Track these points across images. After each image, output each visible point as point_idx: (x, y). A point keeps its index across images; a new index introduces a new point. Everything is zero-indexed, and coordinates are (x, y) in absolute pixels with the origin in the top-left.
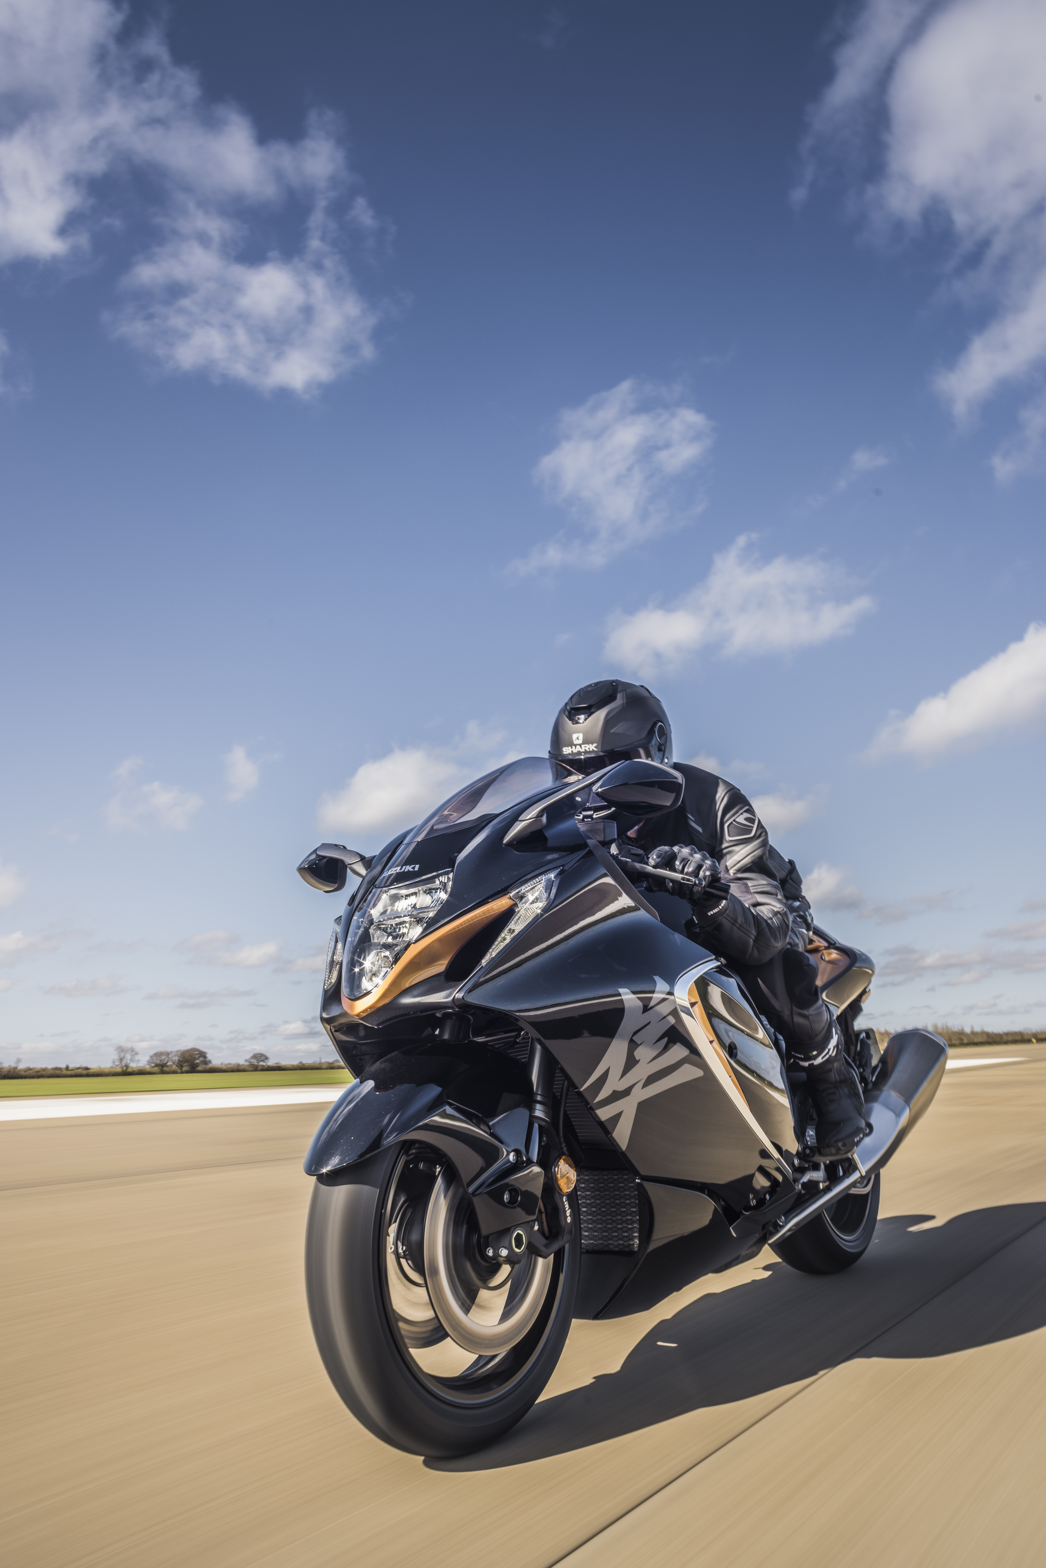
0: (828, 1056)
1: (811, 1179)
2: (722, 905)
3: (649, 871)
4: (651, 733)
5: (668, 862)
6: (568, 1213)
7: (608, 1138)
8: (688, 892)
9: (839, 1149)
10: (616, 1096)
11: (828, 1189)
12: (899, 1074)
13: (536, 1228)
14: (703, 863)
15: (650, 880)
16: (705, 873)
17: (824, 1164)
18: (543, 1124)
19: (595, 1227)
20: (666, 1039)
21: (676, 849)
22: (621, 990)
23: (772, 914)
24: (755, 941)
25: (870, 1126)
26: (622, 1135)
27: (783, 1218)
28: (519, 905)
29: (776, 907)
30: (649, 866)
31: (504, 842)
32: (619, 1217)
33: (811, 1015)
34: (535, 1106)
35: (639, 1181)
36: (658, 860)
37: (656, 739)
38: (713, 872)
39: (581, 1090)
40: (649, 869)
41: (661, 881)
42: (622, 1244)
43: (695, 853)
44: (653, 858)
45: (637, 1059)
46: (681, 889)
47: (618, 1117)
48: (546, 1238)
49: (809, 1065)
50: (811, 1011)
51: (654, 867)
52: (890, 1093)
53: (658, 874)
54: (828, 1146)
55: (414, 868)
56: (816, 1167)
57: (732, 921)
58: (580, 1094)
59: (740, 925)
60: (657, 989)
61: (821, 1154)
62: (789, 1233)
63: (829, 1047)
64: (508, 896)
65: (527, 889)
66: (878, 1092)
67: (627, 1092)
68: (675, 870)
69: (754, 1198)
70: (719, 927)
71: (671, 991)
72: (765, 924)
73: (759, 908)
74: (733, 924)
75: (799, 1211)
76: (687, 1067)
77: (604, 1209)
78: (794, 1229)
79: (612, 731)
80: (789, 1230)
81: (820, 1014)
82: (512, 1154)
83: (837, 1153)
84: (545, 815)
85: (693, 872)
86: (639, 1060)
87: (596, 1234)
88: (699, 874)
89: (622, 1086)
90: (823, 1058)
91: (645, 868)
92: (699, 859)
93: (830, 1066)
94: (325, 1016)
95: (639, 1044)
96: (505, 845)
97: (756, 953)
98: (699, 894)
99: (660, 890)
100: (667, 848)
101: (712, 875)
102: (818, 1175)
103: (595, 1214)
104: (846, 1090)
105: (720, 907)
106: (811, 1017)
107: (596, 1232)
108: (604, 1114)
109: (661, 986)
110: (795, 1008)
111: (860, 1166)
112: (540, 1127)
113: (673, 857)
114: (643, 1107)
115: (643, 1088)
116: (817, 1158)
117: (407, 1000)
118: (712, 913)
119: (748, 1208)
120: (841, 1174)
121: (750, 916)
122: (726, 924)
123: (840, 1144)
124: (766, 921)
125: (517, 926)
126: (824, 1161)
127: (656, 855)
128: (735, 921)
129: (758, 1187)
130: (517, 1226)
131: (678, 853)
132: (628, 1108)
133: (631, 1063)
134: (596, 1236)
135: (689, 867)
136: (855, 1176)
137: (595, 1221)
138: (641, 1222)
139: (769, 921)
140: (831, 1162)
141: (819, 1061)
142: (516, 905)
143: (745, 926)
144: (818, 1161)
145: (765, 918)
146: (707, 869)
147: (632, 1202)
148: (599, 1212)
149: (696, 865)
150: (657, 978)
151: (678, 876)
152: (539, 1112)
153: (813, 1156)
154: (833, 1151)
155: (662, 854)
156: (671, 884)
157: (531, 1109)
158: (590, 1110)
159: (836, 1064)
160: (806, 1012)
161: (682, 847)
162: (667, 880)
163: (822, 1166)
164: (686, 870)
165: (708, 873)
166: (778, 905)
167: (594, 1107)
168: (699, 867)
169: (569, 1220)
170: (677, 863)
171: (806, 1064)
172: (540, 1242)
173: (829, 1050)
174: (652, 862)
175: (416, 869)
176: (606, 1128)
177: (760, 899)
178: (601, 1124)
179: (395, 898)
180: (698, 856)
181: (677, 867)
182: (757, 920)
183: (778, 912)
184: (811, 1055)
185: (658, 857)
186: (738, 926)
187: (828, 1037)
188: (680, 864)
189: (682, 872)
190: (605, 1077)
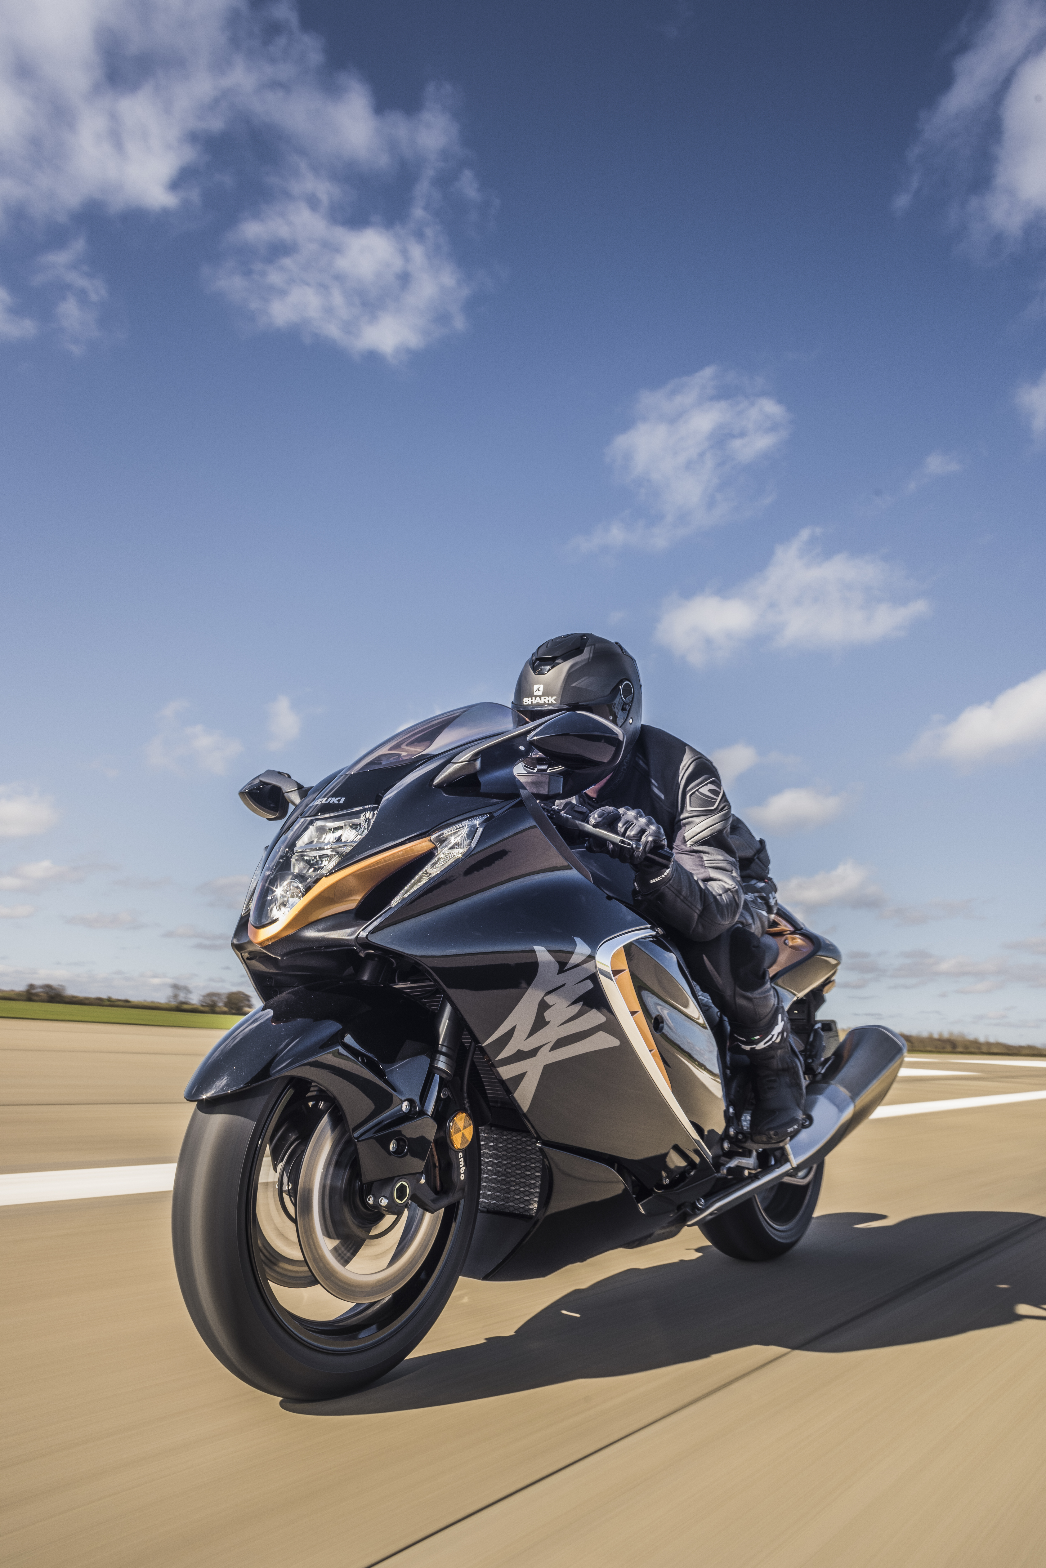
0: (771, 1042)
1: (739, 1165)
2: (666, 874)
3: (589, 830)
4: (616, 690)
5: (610, 823)
6: (463, 1170)
7: (509, 1097)
8: (628, 856)
9: (771, 1138)
10: (520, 1056)
11: (754, 1178)
12: (849, 1070)
13: (423, 1181)
14: (646, 828)
15: (591, 840)
16: (647, 838)
17: (757, 1151)
18: (444, 1076)
19: (498, 1187)
21: (621, 810)
22: (536, 948)
23: (722, 890)
24: (700, 916)
25: (810, 1119)
26: (524, 1096)
27: (703, 1201)
28: (439, 849)
29: (728, 884)
30: (589, 825)
31: (434, 783)
32: (523, 1180)
33: (755, 998)
34: (439, 1057)
35: (540, 1145)
36: (599, 819)
37: (621, 697)
38: (656, 838)
39: (484, 1045)
40: (589, 828)
41: (602, 842)
42: (523, 1208)
43: (641, 816)
44: (594, 817)
45: (547, 1020)
46: (622, 853)
47: (520, 1077)
48: (436, 1192)
49: (751, 1048)
50: (756, 994)
51: (595, 826)
52: (838, 1088)
53: (597, 833)
54: (760, 1133)
55: (339, 801)
56: (747, 1154)
57: (675, 892)
58: (482, 1050)
59: (685, 898)
60: (576, 951)
61: (753, 1141)
62: (711, 1217)
63: (772, 1033)
64: (428, 838)
65: (449, 833)
66: (825, 1085)
67: (533, 1053)
68: (616, 833)
69: (667, 1177)
70: (661, 897)
71: (592, 955)
72: (712, 900)
73: (710, 883)
74: (676, 895)
75: (722, 1195)
76: (601, 1034)
77: (509, 1170)
78: (716, 1213)
79: (574, 685)
80: (711, 1214)
81: (766, 998)
82: (406, 1103)
83: (768, 1143)
84: (480, 759)
85: (635, 836)
86: (549, 1022)
87: (499, 1194)
88: (641, 838)
89: (527, 1046)
90: (765, 1044)
91: (584, 826)
92: (643, 823)
93: (772, 1053)
94: (235, 942)
95: (551, 1005)
96: (435, 786)
97: (700, 929)
98: (640, 859)
99: (602, 852)
100: (611, 808)
101: (654, 841)
102: (749, 1162)
103: (500, 1174)
104: (787, 1079)
105: (663, 876)
106: (755, 1000)
107: (499, 1192)
108: (506, 1072)
109: (582, 949)
110: (738, 990)
111: (791, 1157)
112: (441, 1078)
113: (618, 818)
114: (549, 1071)
115: (550, 1051)
116: (749, 1145)
117: (311, 934)
118: (654, 881)
119: (660, 1186)
120: (773, 1162)
121: (697, 889)
122: (670, 895)
123: (772, 1133)
124: (714, 897)
125: (433, 870)
126: (757, 1148)
127: (598, 814)
128: (680, 892)
129: (672, 1166)
130: (401, 1177)
131: (623, 815)
132: (533, 1070)
133: (540, 1023)
134: (498, 1196)
135: (631, 831)
136: (786, 1167)
137: (499, 1182)
138: (542, 1187)
139: (718, 897)
140: (764, 1150)
141: (761, 1046)
142: (436, 848)
143: (689, 898)
144: (751, 1148)
145: (714, 893)
146: (650, 835)
147: (537, 1167)
148: (504, 1172)
149: (639, 829)
150: (578, 940)
151: (617, 838)
152: (442, 1063)
153: (745, 1142)
154: (764, 1139)
155: (604, 814)
156: (612, 846)
157: (433, 1059)
158: (492, 1066)
159: (779, 1052)
160: (749, 994)
161: (628, 810)
162: (608, 842)
163: (754, 1153)
164: (628, 833)
165: (650, 839)
166: (730, 882)
167: (495, 1064)
168: (642, 831)
169: (462, 1177)
170: (620, 825)
171: (748, 1048)
172: (428, 1196)
173: (773, 1035)
174: (592, 821)
175: (341, 802)
176: (508, 1087)
177: (713, 874)
178: (502, 1082)
179: (322, 830)
180: (643, 821)
181: (619, 829)
182: (705, 895)
183: (729, 889)
184: (753, 1039)
185: (599, 817)
186: (682, 898)
187: (773, 1023)
188: (623, 826)
189: (623, 835)
190: (510, 1034)
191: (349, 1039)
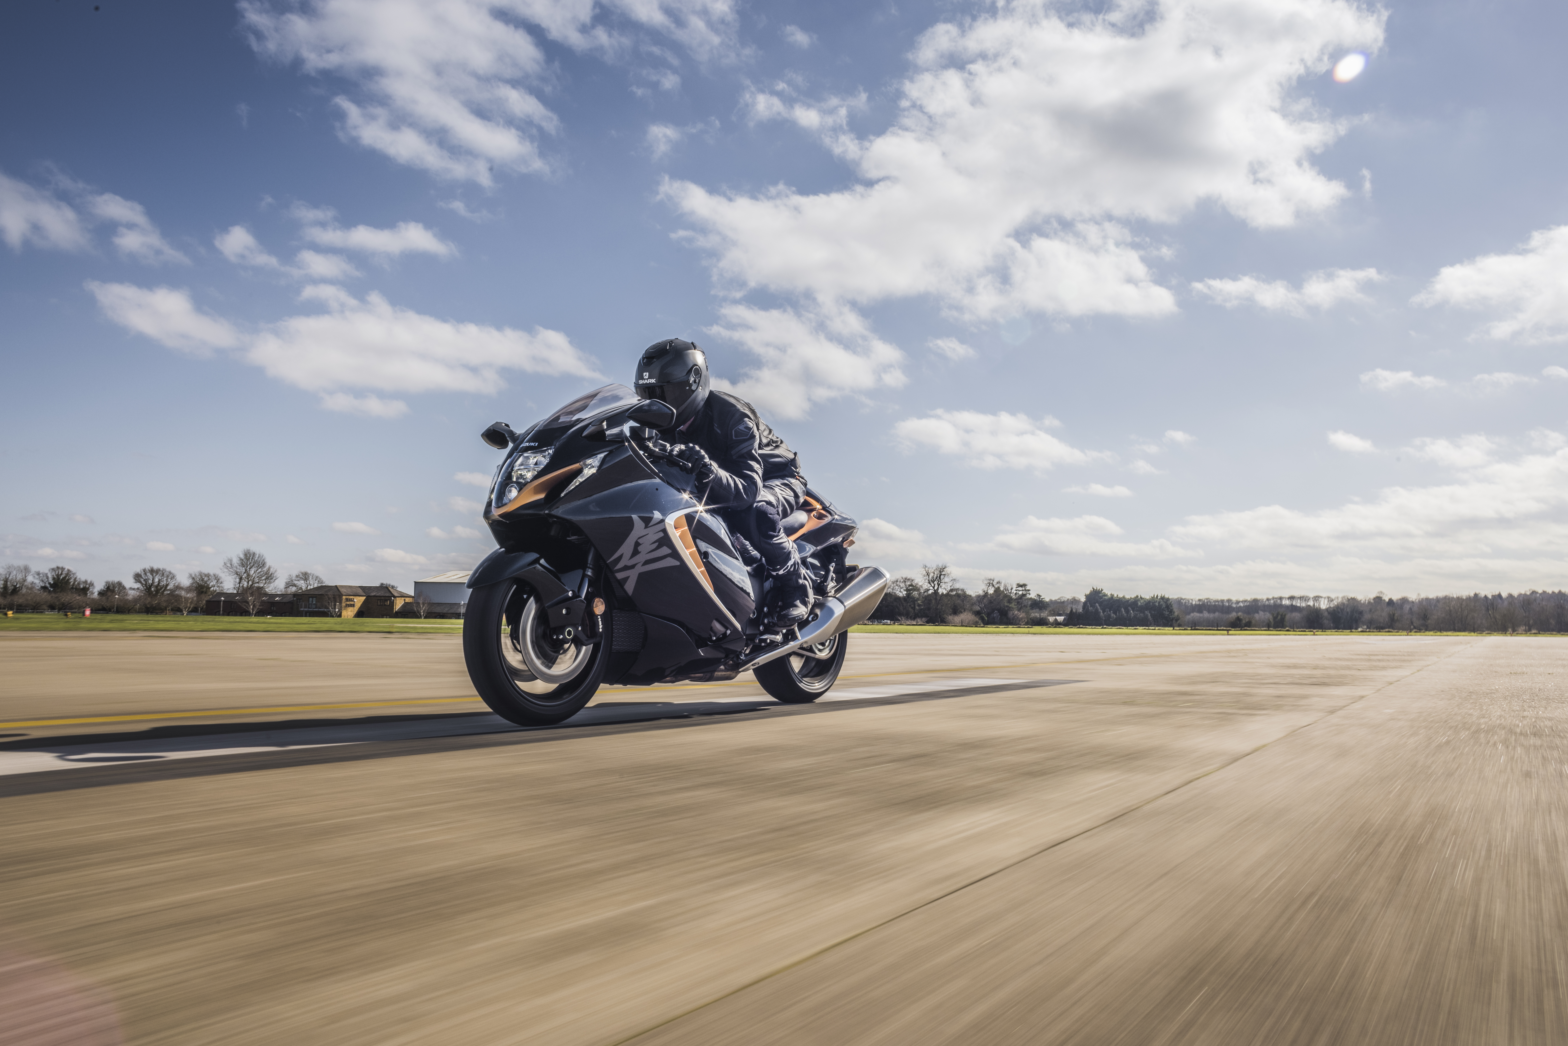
0: (787, 570)
2: (711, 478)
4: (689, 372)
6: (601, 626)
7: (622, 588)
9: (785, 622)
10: (626, 568)
13: (580, 629)
18: (590, 579)
20: (657, 543)
22: (633, 516)
24: (735, 497)
26: (630, 587)
27: (744, 655)
34: (588, 569)
35: (642, 614)
37: (693, 376)
39: (609, 562)
42: (634, 649)
47: (627, 578)
48: (588, 635)
49: (777, 574)
55: (535, 444)
58: (607, 565)
60: (655, 517)
61: (778, 625)
62: (757, 666)
64: (579, 463)
65: (589, 461)
67: (633, 567)
69: (714, 636)
70: (712, 488)
71: (664, 519)
74: (718, 488)
76: (670, 559)
79: (665, 371)
80: (753, 665)
82: (571, 592)
84: (606, 423)
86: (640, 552)
89: (630, 563)
90: (784, 571)
93: (790, 577)
94: (485, 515)
95: (641, 544)
96: (584, 435)
102: (777, 638)
104: (799, 593)
108: (620, 576)
109: (657, 516)
111: (799, 638)
114: (641, 576)
115: (642, 566)
118: (705, 481)
119: (711, 641)
120: (790, 638)
125: (580, 479)
126: (781, 630)
129: (716, 630)
130: (569, 626)
132: (633, 575)
133: (636, 552)
136: (798, 642)
138: (643, 638)
142: (582, 468)
150: (655, 512)
152: (589, 573)
157: (584, 570)
158: (613, 573)
159: (795, 576)
169: (601, 630)
172: (584, 637)
175: (536, 445)
178: (618, 581)
179: (526, 458)
184: (776, 568)
186: (723, 489)
187: (788, 559)
190: (620, 557)
191: (542, 561)
